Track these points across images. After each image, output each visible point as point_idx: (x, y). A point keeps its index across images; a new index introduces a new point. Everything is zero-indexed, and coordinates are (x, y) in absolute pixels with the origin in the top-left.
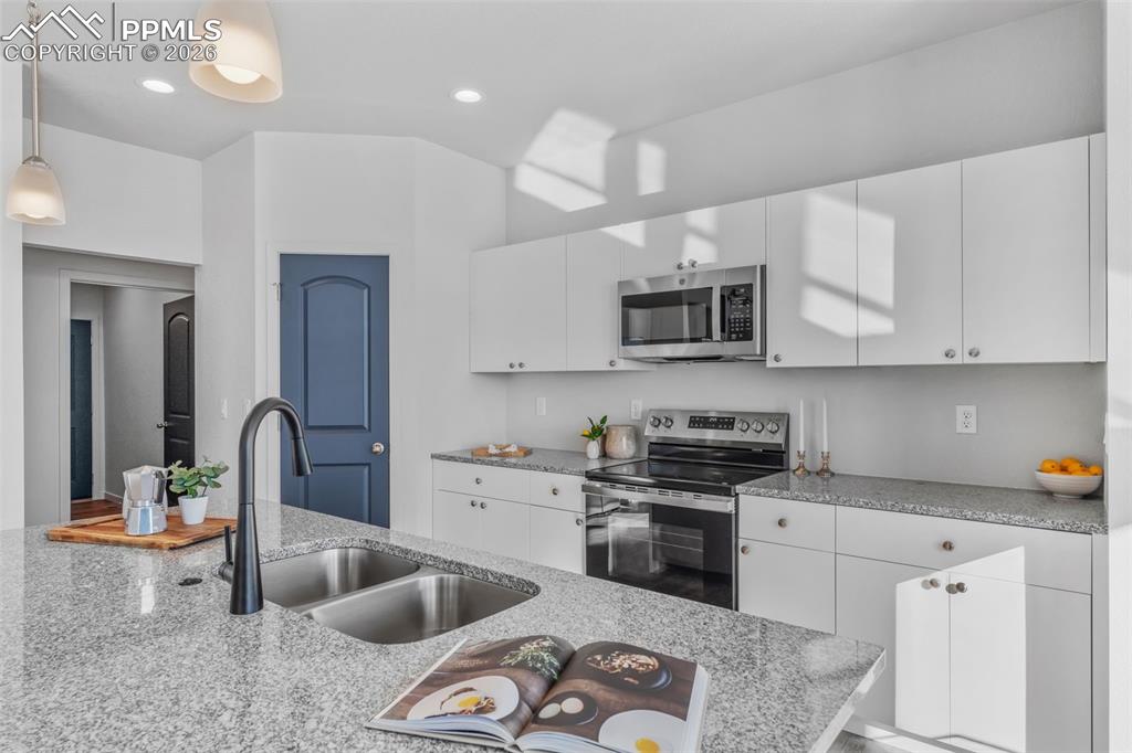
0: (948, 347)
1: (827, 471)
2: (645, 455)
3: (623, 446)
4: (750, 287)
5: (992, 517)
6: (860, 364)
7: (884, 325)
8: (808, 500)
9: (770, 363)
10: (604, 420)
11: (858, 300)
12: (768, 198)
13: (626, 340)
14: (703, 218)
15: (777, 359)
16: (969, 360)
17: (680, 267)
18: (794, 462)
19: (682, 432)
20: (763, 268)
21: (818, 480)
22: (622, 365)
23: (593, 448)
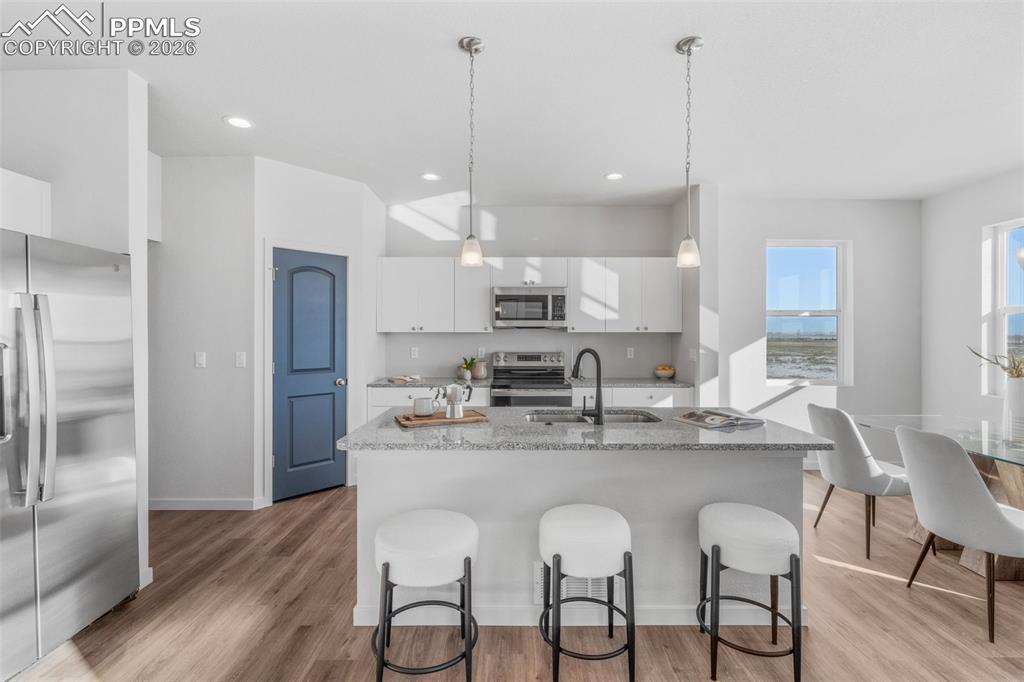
0: (638, 326)
2: (492, 376)
3: (482, 371)
4: (563, 296)
6: (607, 331)
7: (615, 316)
9: (569, 330)
10: (473, 359)
11: (605, 306)
12: (568, 258)
13: (497, 317)
14: (535, 261)
15: (572, 329)
16: (644, 331)
17: (526, 283)
19: (513, 363)
22: (491, 330)
23: (468, 375)
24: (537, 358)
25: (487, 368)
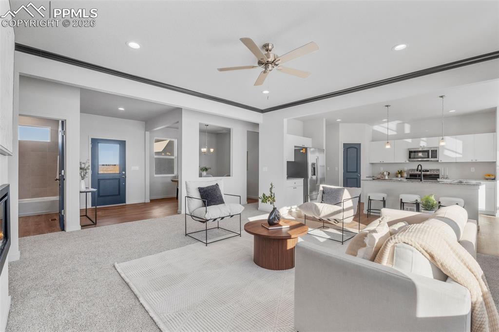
0: (472, 159)
1: (448, 178)
4: (436, 150)
6: (456, 162)
7: (461, 156)
9: (439, 161)
10: (402, 171)
11: (456, 152)
12: (439, 137)
13: (410, 158)
14: (424, 139)
16: (475, 161)
17: (421, 146)
18: (441, 177)
20: (439, 147)
22: (407, 162)
23: (399, 176)
24: (428, 171)
25: (407, 173)
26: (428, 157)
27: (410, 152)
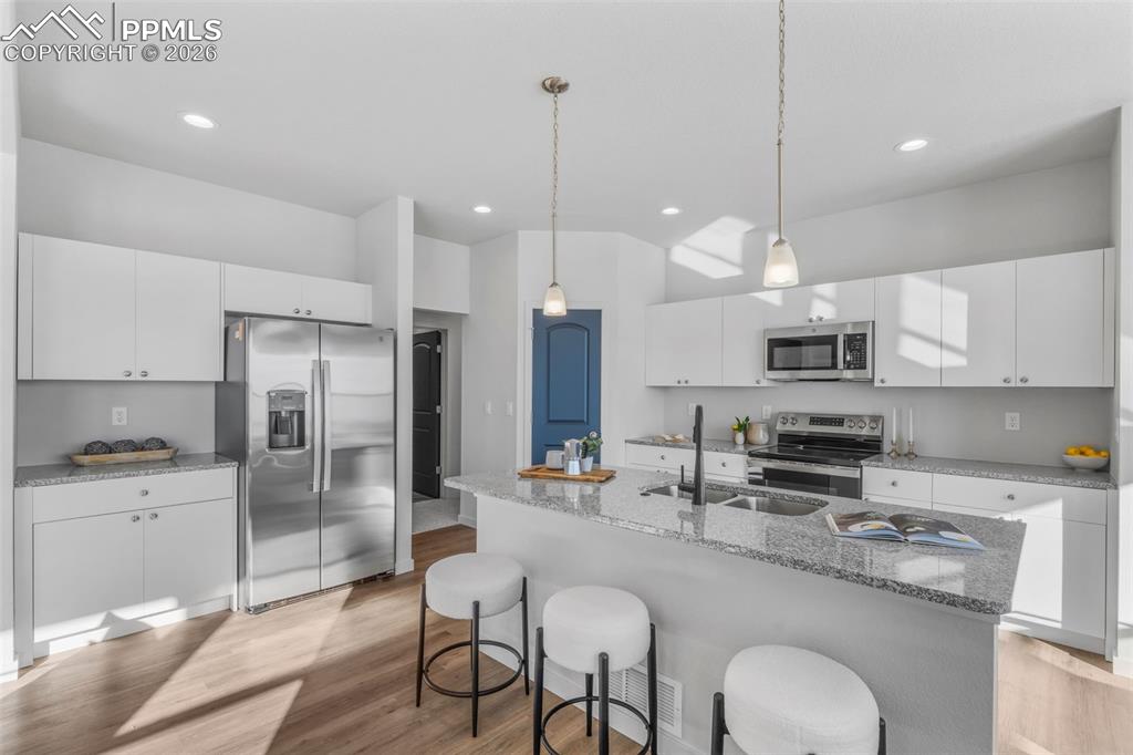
0: (1007, 376)
1: (913, 453)
2: (776, 443)
3: (761, 436)
4: (864, 335)
5: (1041, 479)
6: (943, 385)
7: (961, 361)
8: (913, 470)
9: (877, 384)
10: (747, 419)
11: (941, 345)
12: (877, 278)
13: (771, 367)
14: (827, 289)
15: (882, 381)
16: (1020, 384)
17: (811, 321)
18: (887, 447)
19: (804, 428)
20: (874, 322)
21: (906, 459)
22: (764, 383)
23: (740, 437)
24: (839, 421)
25: (768, 431)
26: (834, 366)
27: (774, 344)
